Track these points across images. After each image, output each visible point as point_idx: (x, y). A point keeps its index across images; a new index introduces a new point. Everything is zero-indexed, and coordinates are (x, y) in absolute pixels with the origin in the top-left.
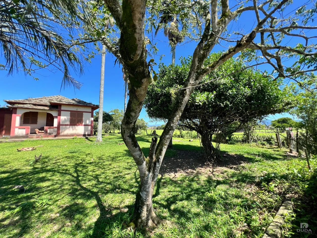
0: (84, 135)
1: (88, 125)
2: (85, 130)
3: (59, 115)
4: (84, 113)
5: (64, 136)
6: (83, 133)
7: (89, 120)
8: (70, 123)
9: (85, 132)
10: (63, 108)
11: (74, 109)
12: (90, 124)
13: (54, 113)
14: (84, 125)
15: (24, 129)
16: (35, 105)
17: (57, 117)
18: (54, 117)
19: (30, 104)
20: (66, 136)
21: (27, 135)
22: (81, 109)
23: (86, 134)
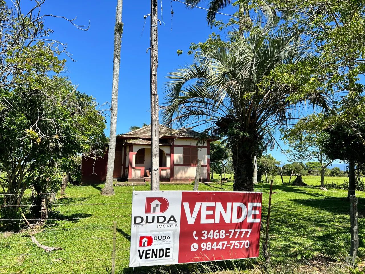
0: (199, 180)
3: (172, 152)
4: (199, 149)
5: (177, 180)
8: (184, 162)
10: (176, 142)
13: (166, 150)
15: (140, 169)
16: (144, 139)
17: (169, 155)
18: (166, 155)
19: (140, 138)
20: (181, 180)
21: (142, 177)
22: (195, 143)
23: (202, 178)
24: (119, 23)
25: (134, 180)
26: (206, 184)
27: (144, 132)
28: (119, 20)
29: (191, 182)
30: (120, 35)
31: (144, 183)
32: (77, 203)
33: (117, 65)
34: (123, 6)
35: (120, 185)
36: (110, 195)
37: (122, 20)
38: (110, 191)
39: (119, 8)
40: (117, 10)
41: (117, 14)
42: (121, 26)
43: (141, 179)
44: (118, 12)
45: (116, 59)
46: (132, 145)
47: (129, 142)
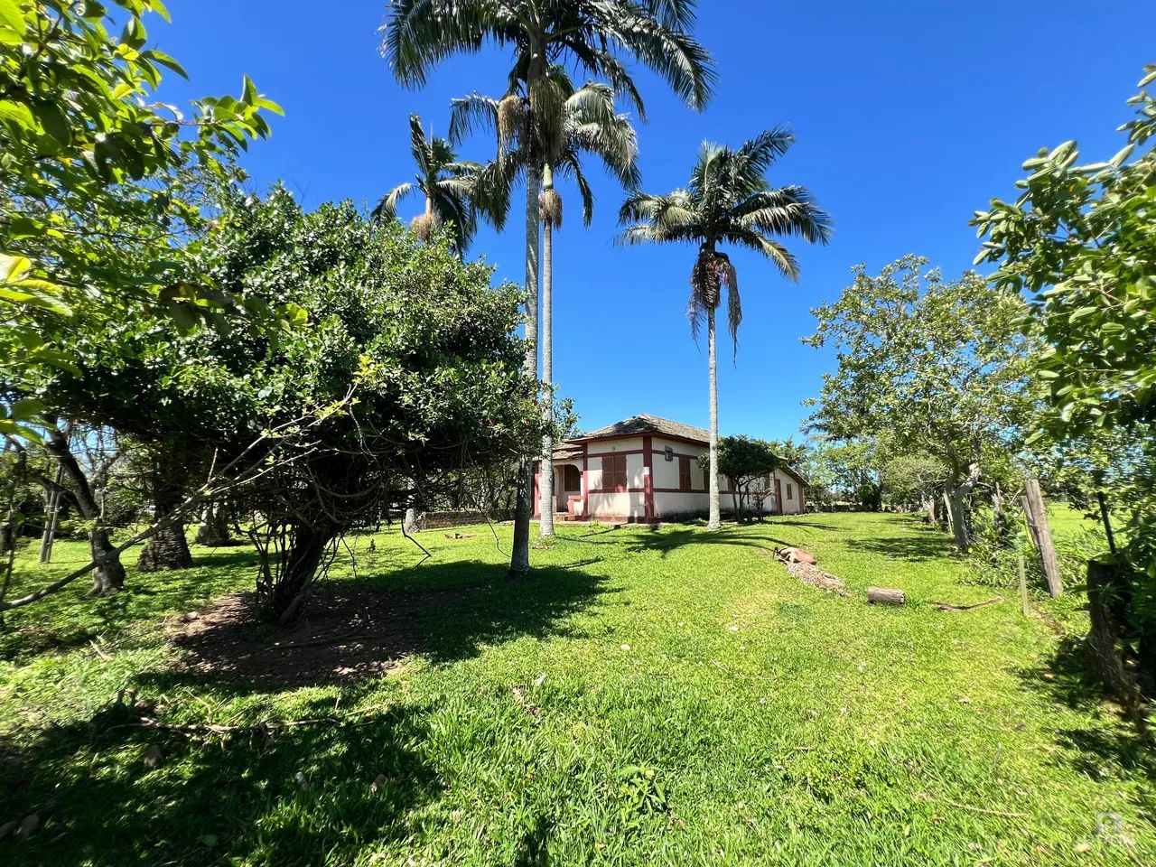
0: (631, 520)
1: (638, 491)
2: (634, 505)
3: (587, 467)
4: (628, 457)
6: (628, 515)
7: (640, 474)
8: (605, 485)
9: (632, 512)
10: (591, 449)
11: (607, 448)
12: (642, 486)
13: (579, 465)
14: (632, 490)
17: (582, 473)
22: (621, 447)
23: (636, 515)
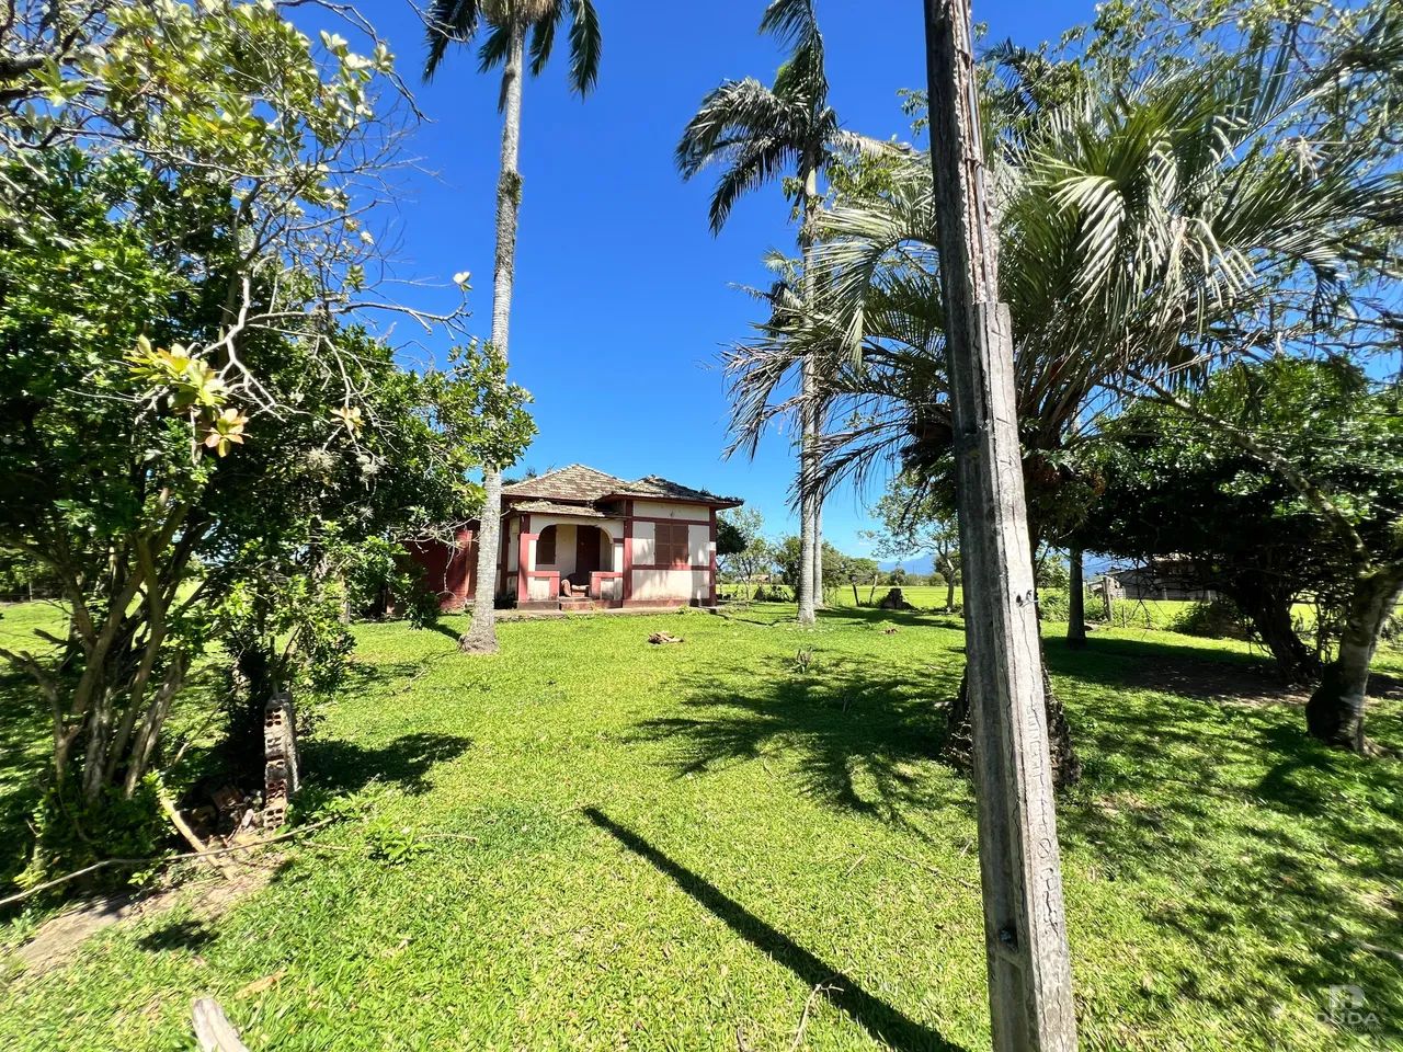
0: (694, 603)
1: (701, 568)
2: (697, 584)
3: (628, 533)
4: (691, 528)
5: (641, 603)
6: (689, 596)
7: (704, 549)
8: (657, 560)
9: (694, 594)
10: (638, 511)
11: (663, 513)
12: (706, 564)
13: (613, 529)
14: (694, 568)
15: (547, 578)
16: (555, 501)
17: (622, 541)
18: (612, 541)
19: (545, 499)
20: (648, 602)
21: (554, 598)
22: (682, 514)
23: (699, 597)
24: (509, 174)
25: (532, 604)
26: (713, 612)
27: (553, 486)
28: (512, 165)
29: (677, 609)
30: (515, 205)
31: (558, 611)
32: (395, 683)
33: (503, 288)
34: (521, 130)
35: (500, 620)
36: (488, 653)
37: (519, 167)
38: (487, 640)
39: (510, 134)
40: (506, 138)
41: (505, 148)
42: (516, 182)
43: (551, 603)
44: (508, 144)
45: (503, 272)
46: (527, 515)
47: (519, 508)
